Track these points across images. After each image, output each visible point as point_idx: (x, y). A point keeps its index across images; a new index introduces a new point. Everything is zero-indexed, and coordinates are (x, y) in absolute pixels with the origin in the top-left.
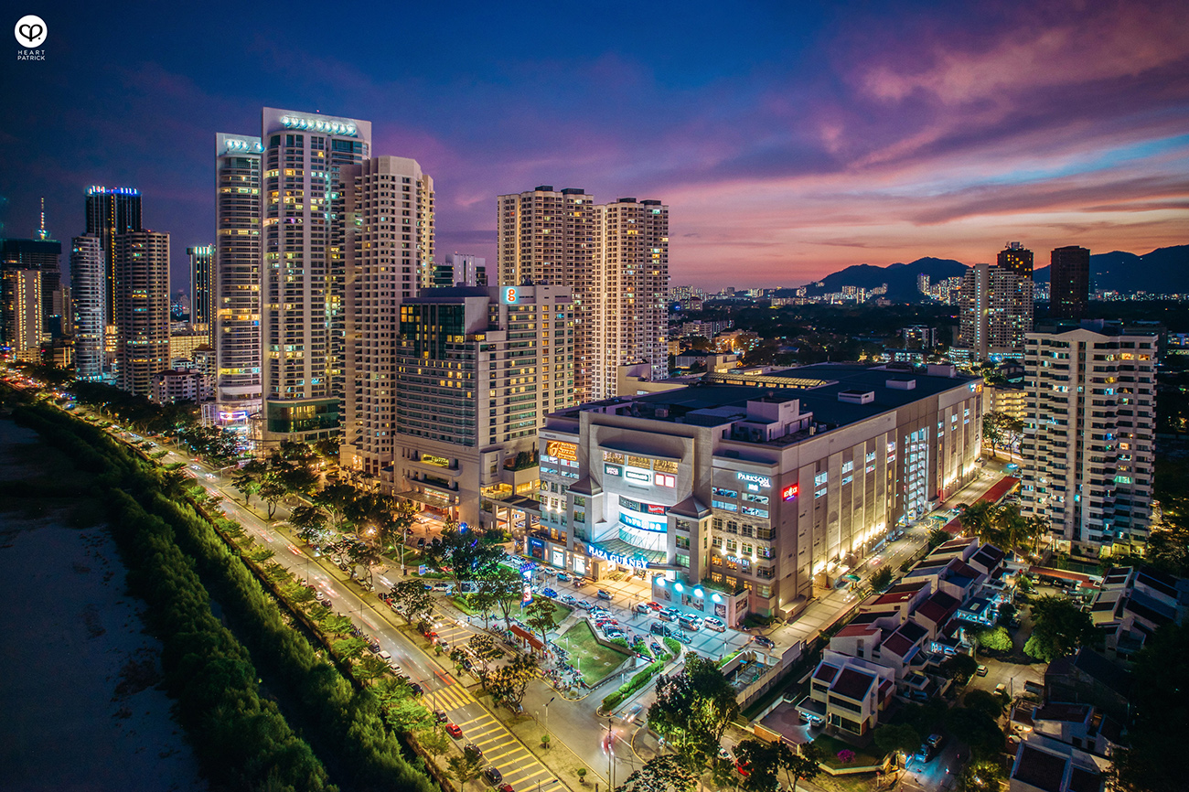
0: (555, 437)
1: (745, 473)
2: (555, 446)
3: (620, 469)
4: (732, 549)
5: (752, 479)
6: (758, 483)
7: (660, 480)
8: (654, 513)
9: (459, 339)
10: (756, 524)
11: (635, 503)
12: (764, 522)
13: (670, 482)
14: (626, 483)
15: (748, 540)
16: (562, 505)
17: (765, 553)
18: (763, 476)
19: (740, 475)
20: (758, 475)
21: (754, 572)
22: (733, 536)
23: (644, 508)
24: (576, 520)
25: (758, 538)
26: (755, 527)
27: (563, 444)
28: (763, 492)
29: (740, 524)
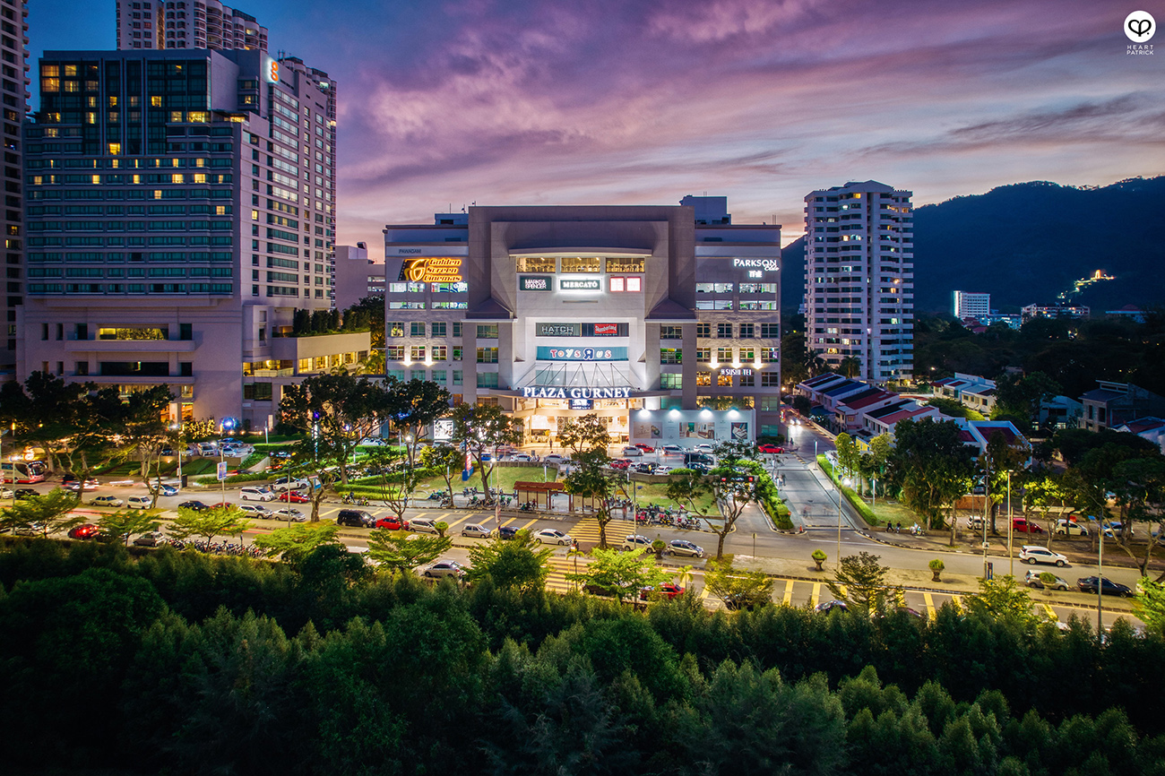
0: (419, 251)
1: (744, 257)
2: (421, 265)
3: (549, 280)
4: (725, 359)
5: (753, 263)
6: (761, 268)
7: (617, 285)
8: (603, 335)
9: (198, 117)
10: (759, 320)
11: (571, 325)
12: (770, 316)
13: (634, 285)
14: (559, 297)
15: (748, 344)
16: (434, 354)
17: (771, 354)
18: (769, 258)
19: (736, 262)
20: (762, 258)
21: (758, 381)
22: (727, 341)
23: (588, 330)
24: (480, 361)
25: (763, 337)
26: (756, 324)
27: (435, 260)
28: (768, 277)
29: (736, 325)
